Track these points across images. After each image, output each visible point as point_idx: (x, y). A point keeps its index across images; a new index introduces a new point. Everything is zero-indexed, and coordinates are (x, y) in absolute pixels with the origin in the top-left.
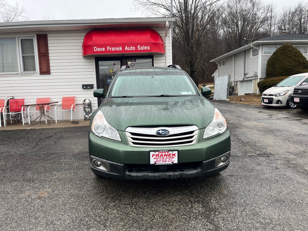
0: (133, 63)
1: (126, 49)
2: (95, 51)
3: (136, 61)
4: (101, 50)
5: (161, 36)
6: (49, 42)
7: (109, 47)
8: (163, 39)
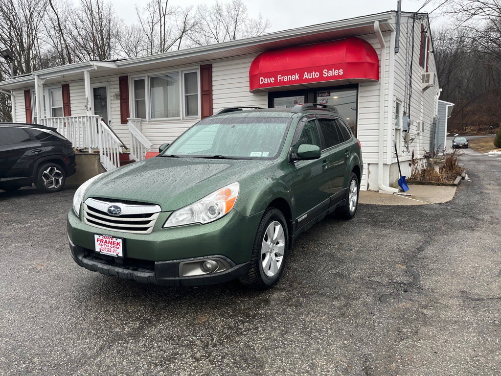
0: (324, 99)
1: (305, 77)
2: (261, 83)
3: (329, 95)
4: (269, 82)
5: (374, 48)
6: (214, 74)
7: (280, 76)
8: (378, 52)
